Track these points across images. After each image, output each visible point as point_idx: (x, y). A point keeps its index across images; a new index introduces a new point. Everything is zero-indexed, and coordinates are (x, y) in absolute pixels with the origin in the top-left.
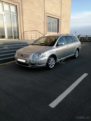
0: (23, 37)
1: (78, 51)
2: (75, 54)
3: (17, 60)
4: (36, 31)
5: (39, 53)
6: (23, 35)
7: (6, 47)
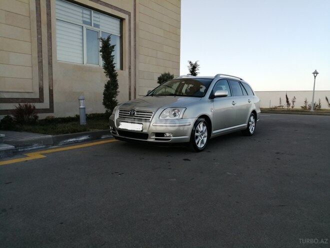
3: (117, 127)
5: (175, 109)
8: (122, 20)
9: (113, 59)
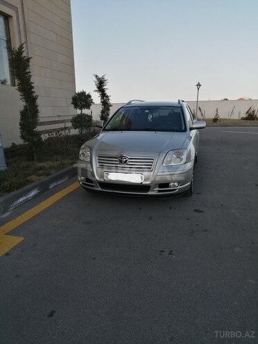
8: (7, 18)
9: (30, 76)
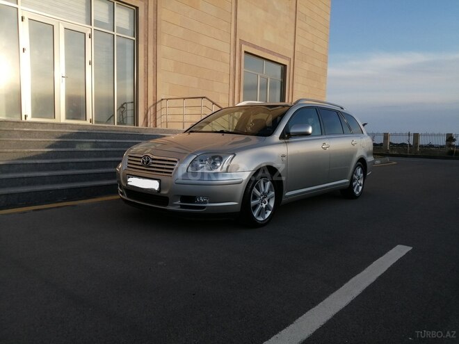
0: (150, 118)
1: (364, 171)
2: (352, 180)
3: (124, 184)
4: (202, 98)
5: (216, 157)
6: (151, 112)
7: (85, 145)
